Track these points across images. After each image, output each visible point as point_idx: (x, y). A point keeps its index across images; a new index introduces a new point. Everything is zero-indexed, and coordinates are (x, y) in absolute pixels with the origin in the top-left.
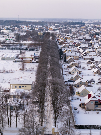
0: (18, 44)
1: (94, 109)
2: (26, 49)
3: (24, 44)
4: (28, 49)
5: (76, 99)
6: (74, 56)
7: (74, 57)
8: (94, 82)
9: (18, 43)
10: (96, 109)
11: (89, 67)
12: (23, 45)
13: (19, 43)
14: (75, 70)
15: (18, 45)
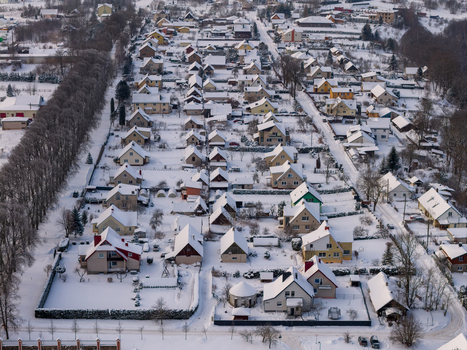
0: (10, 61)
1: (106, 270)
2: (31, 79)
3: (28, 61)
4: (37, 78)
5: (82, 244)
6: (155, 104)
7: (155, 107)
8: (167, 190)
9: (7, 58)
10: (111, 270)
11: (182, 142)
12: (26, 63)
13: (13, 58)
14: (131, 154)
15: (10, 64)
